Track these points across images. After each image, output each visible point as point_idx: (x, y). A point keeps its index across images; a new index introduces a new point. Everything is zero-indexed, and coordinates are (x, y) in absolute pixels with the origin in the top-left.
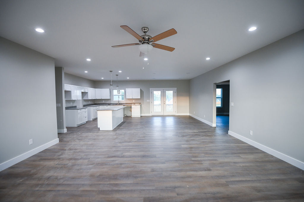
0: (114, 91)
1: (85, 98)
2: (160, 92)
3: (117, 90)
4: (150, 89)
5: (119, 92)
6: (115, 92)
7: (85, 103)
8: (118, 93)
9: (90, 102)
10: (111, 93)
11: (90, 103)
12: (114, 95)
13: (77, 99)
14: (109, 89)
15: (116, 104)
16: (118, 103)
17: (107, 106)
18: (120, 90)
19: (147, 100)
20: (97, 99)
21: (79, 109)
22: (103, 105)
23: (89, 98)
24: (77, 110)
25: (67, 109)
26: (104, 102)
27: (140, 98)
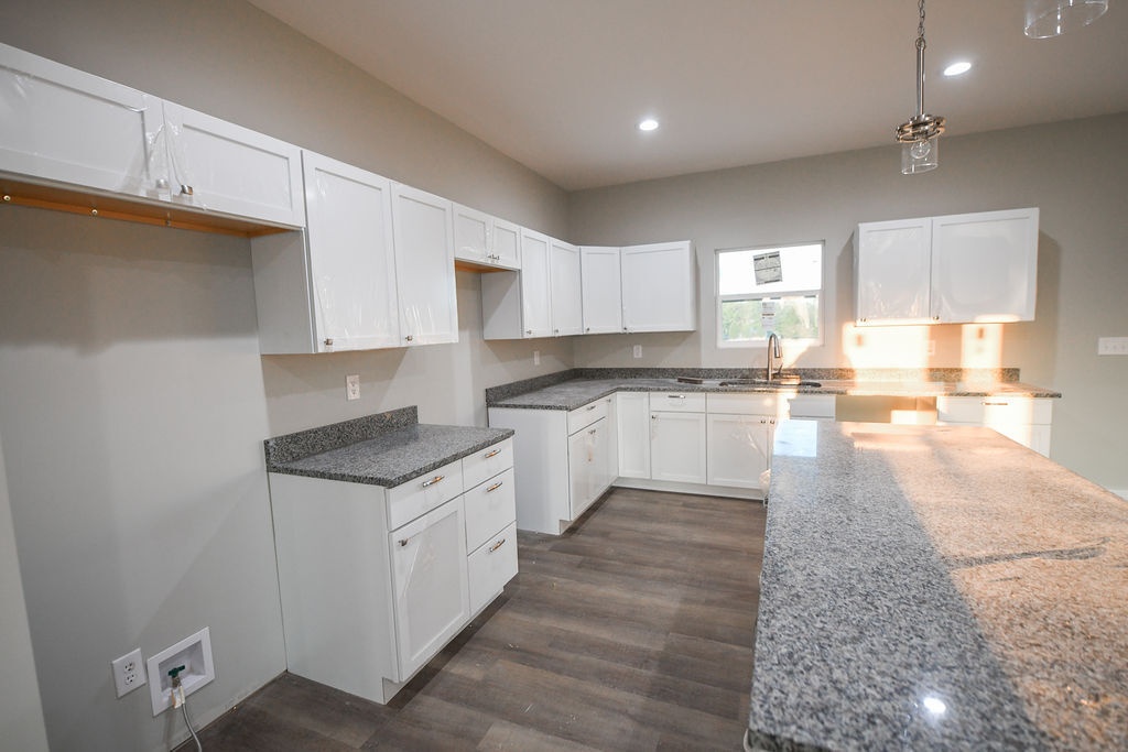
0: (726, 259)
1: (499, 329)
3: (750, 255)
5: (768, 270)
6: (735, 271)
7: (504, 374)
8: (759, 281)
9: (537, 360)
10: (702, 277)
11: (538, 366)
12: (721, 293)
13: (404, 344)
14: (685, 245)
15: (741, 370)
16: (767, 370)
17: (682, 395)
18: (784, 252)
19: (1102, 341)
20: (590, 332)
21: (406, 479)
22: (640, 389)
23: (526, 329)
24: (382, 488)
25: (278, 471)
26: (640, 356)
27: (1031, 317)
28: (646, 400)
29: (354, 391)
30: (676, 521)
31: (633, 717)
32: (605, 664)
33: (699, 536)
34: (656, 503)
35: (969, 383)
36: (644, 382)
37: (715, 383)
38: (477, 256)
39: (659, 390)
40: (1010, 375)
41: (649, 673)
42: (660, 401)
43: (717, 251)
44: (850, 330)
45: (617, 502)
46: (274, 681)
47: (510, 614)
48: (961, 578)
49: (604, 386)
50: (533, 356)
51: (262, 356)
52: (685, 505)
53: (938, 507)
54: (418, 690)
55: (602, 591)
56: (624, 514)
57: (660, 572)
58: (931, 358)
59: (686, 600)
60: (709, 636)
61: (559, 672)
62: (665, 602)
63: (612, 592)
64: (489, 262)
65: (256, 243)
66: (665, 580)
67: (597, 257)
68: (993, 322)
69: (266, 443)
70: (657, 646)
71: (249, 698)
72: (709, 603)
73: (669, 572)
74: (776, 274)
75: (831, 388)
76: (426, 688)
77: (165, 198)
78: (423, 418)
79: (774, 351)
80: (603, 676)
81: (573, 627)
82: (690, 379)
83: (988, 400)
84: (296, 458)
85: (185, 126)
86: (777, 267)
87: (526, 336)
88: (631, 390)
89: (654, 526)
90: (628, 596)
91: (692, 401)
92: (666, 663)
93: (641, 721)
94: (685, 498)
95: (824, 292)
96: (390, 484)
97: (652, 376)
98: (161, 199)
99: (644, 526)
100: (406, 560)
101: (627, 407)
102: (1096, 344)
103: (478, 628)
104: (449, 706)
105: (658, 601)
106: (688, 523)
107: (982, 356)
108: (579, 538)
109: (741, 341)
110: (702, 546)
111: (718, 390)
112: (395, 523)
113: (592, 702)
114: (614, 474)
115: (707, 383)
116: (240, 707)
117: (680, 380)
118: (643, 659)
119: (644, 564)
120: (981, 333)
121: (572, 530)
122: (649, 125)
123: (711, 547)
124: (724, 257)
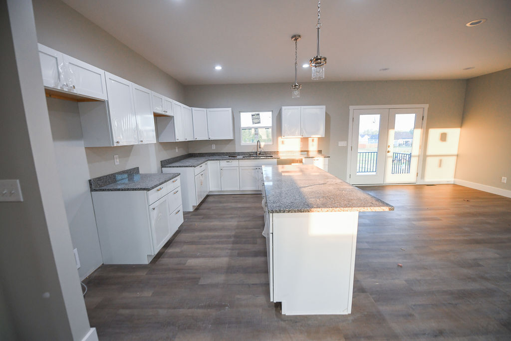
2: (377, 117)
3: (250, 114)
4: (351, 108)
5: (256, 119)
6: (246, 119)
7: (167, 155)
8: (254, 123)
9: (177, 150)
10: (235, 121)
11: (178, 152)
12: (242, 126)
13: (140, 143)
14: (230, 109)
15: (249, 153)
16: (257, 152)
17: (230, 161)
18: (261, 114)
19: (339, 143)
20: (197, 140)
21: (153, 188)
22: (216, 160)
23: (177, 138)
24: (145, 191)
25: (97, 191)
26: (214, 148)
27: (324, 136)
28: (219, 163)
29: (117, 161)
30: (232, 202)
31: (229, 249)
32: (218, 240)
33: (240, 205)
34: (224, 198)
35: (311, 154)
36: (217, 157)
37: (241, 157)
38: (160, 111)
39: (223, 160)
40: (320, 152)
41: (232, 239)
42: (224, 163)
43: (240, 112)
44: (280, 139)
45: (210, 199)
46: (99, 268)
47: (182, 234)
48: (302, 190)
49: (203, 159)
50: (175, 149)
51: (85, 148)
52: (233, 197)
53: (300, 180)
54: (159, 258)
55: (212, 224)
56: (213, 202)
57: (230, 216)
58: (301, 148)
59: (238, 222)
60: (247, 228)
61: (205, 244)
62: (234, 223)
63: (216, 223)
64: (164, 113)
65: (81, 104)
66: (232, 218)
67: (198, 112)
68: (316, 137)
69: (90, 181)
70: (233, 233)
71: (93, 273)
72: (245, 221)
73: (233, 216)
74: (258, 121)
75: (275, 157)
76: (162, 257)
77: (66, 89)
78: (141, 172)
79: (259, 146)
80: (218, 243)
81: (205, 233)
82: (232, 156)
83: (314, 159)
84: (101, 186)
85: (70, 63)
86: (259, 118)
87: (177, 141)
88: (214, 160)
89: (225, 205)
90: (222, 223)
91: (234, 163)
92: (235, 236)
93: (232, 249)
94: (233, 196)
95: (272, 127)
96: (148, 190)
97: (219, 155)
98: (65, 90)
99: (221, 205)
100: (154, 214)
101: (211, 166)
102: (338, 143)
103: (173, 240)
104: (171, 259)
105: (231, 223)
106: (236, 202)
107: (313, 147)
108: (200, 211)
109: (249, 143)
110: (240, 208)
111: (242, 159)
112: (151, 202)
113: (217, 249)
114: (208, 190)
115: (238, 157)
116: (90, 276)
117: (229, 156)
118: (230, 237)
119: (224, 215)
120: (313, 140)
121: (197, 209)
122: (218, 68)
123: (244, 208)
124: (242, 114)
